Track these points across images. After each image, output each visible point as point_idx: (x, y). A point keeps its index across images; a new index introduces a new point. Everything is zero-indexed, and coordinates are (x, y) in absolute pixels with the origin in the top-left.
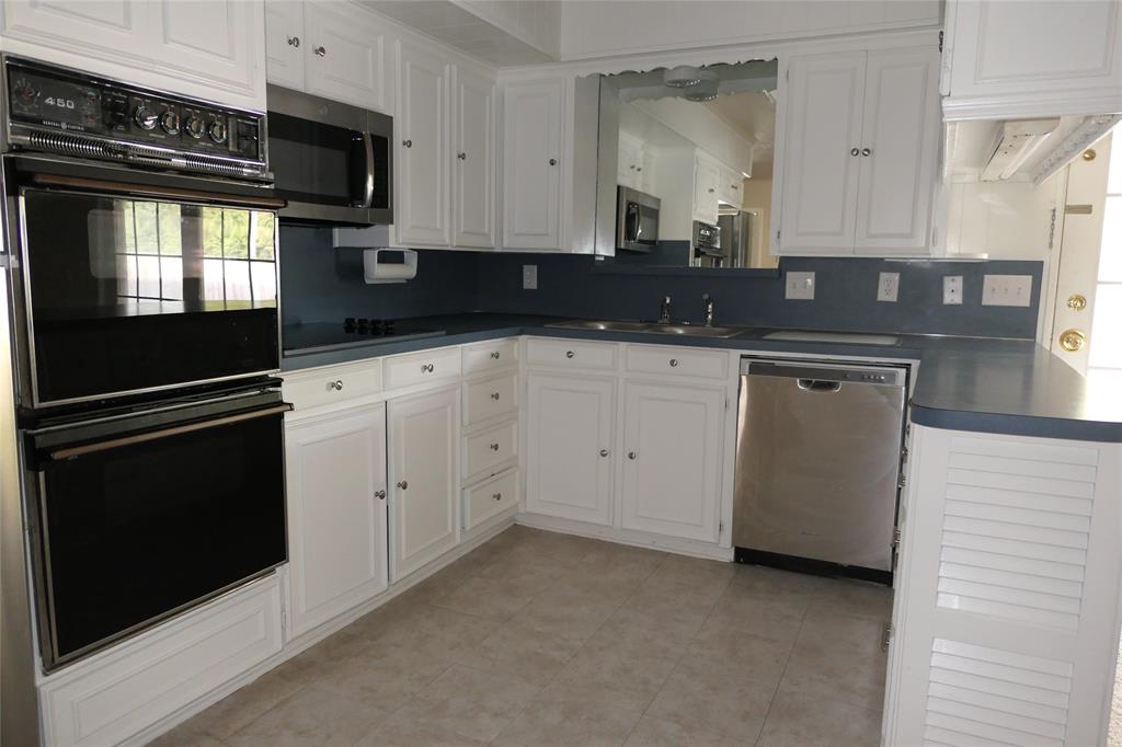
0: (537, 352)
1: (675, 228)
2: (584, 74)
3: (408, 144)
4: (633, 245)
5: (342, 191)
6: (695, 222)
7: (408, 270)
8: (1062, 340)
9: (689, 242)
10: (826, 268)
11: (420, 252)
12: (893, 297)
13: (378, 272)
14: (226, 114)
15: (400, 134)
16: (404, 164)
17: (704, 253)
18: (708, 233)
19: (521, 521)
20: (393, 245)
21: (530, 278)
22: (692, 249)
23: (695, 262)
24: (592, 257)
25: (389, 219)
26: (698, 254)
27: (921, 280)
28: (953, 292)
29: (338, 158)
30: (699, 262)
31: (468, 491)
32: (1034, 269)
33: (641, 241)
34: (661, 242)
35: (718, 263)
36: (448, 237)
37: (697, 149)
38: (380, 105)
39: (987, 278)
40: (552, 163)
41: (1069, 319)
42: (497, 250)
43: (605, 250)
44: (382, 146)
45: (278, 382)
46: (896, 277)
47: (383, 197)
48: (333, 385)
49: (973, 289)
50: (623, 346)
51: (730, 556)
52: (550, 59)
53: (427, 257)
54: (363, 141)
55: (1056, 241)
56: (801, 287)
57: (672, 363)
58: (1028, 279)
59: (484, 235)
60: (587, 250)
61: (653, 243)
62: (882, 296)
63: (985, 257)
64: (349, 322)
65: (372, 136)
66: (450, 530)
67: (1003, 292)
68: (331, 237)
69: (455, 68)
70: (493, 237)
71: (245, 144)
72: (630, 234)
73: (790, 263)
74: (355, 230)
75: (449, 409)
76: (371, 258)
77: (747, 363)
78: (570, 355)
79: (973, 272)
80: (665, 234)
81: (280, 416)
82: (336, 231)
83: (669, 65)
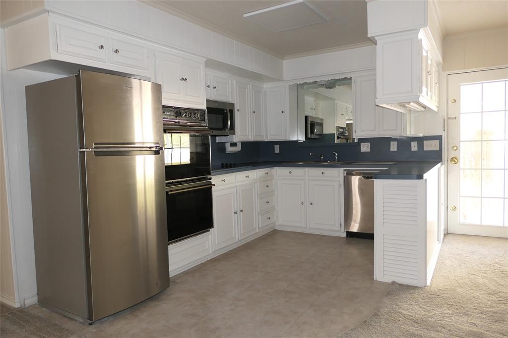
0: (280, 173)
1: (329, 129)
2: (291, 83)
3: (238, 110)
4: (313, 136)
5: (221, 126)
6: (337, 127)
7: (238, 148)
8: (451, 161)
9: (334, 134)
10: (373, 141)
11: (242, 142)
12: (395, 149)
13: (229, 149)
14: (198, 110)
15: (236, 108)
16: (237, 116)
17: (340, 138)
18: (342, 130)
19: (277, 228)
20: (235, 141)
21: (277, 149)
22: (336, 136)
23: (337, 141)
24: (296, 142)
25: (234, 133)
26: (338, 138)
27: (404, 143)
28: (414, 146)
29: (221, 117)
30: (339, 141)
31: (260, 215)
32: (439, 138)
33: (316, 135)
34: (325, 134)
35: (347, 141)
36: (251, 138)
37: (336, 101)
38: (230, 100)
39: (425, 142)
40: (282, 112)
41: (453, 154)
42: (266, 141)
43: (302, 139)
44: (232, 112)
45: (210, 179)
46: (396, 143)
47: (232, 127)
48: (223, 180)
49: (421, 146)
50: (307, 169)
51: (345, 235)
52: (280, 80)
53: (244, 144)
54: (227, 112)
55: (446, 129)
56: (365, 148)
57: (322, 173)
58: (438, 142)
59: (261, 136)
60: (295, 139)
61: (321, 135)
62: (392, 149)
63: (421, 135)
64: (222, 164)
65: (229, 110)
66: (255, 227)
67: (430, 146)
68: (215, 140)
69: (251, 86)
70: (264, 137)
71: (202, 117)
72: (312, 132)
73: (362, 140)
74: (224, 137)
75: (256, 184)
76: (228, 145)
77: (346, 172)
78: (290, 172)
79: (420, 140)
80: (326, 131)
81: (211, 188)
82: (217, 138)
83: (318, 80)
